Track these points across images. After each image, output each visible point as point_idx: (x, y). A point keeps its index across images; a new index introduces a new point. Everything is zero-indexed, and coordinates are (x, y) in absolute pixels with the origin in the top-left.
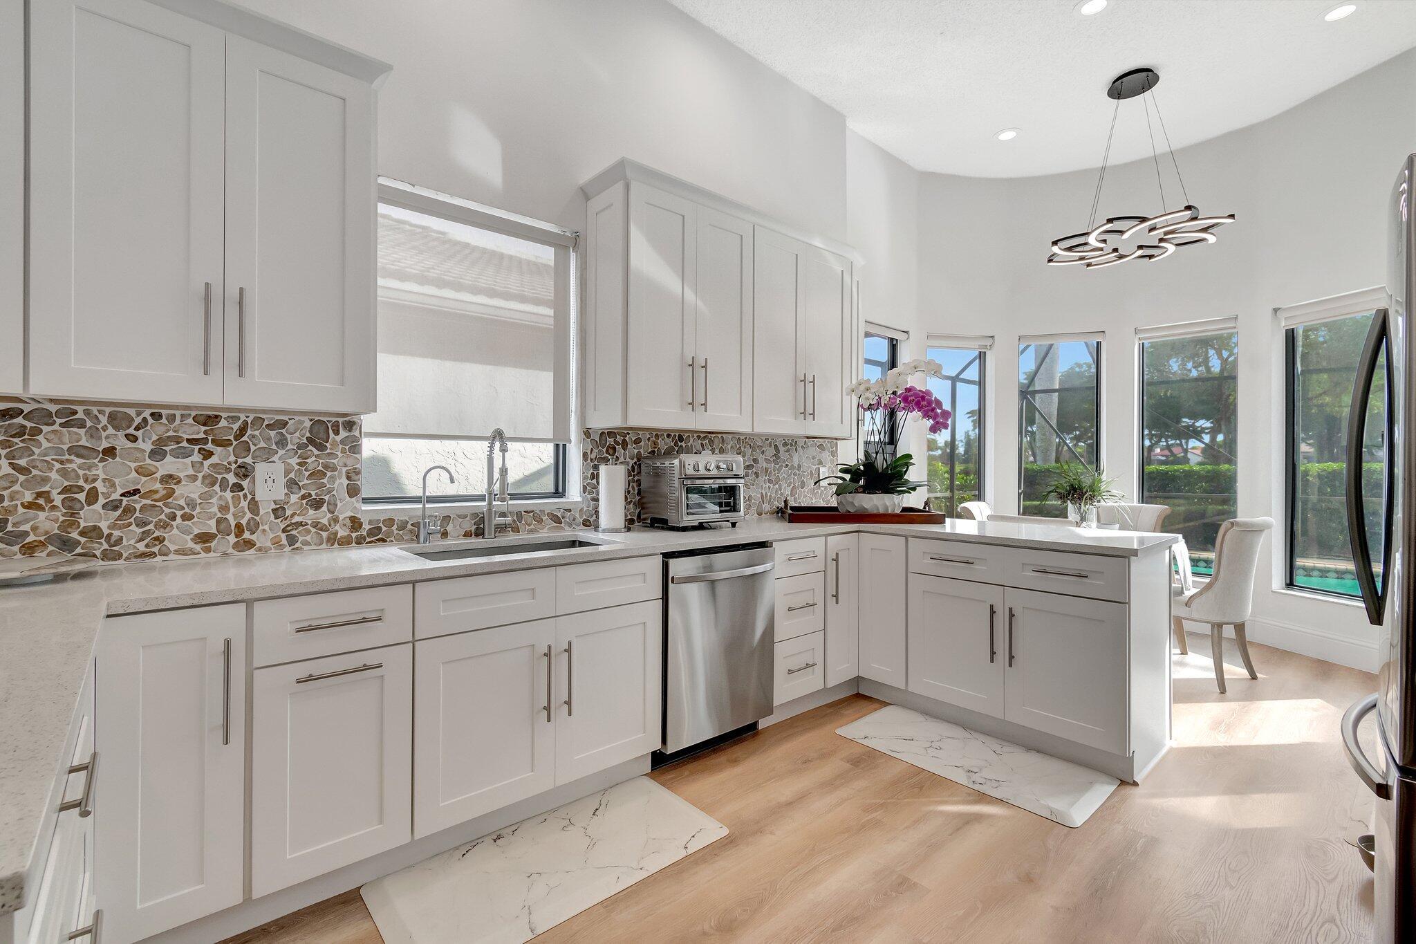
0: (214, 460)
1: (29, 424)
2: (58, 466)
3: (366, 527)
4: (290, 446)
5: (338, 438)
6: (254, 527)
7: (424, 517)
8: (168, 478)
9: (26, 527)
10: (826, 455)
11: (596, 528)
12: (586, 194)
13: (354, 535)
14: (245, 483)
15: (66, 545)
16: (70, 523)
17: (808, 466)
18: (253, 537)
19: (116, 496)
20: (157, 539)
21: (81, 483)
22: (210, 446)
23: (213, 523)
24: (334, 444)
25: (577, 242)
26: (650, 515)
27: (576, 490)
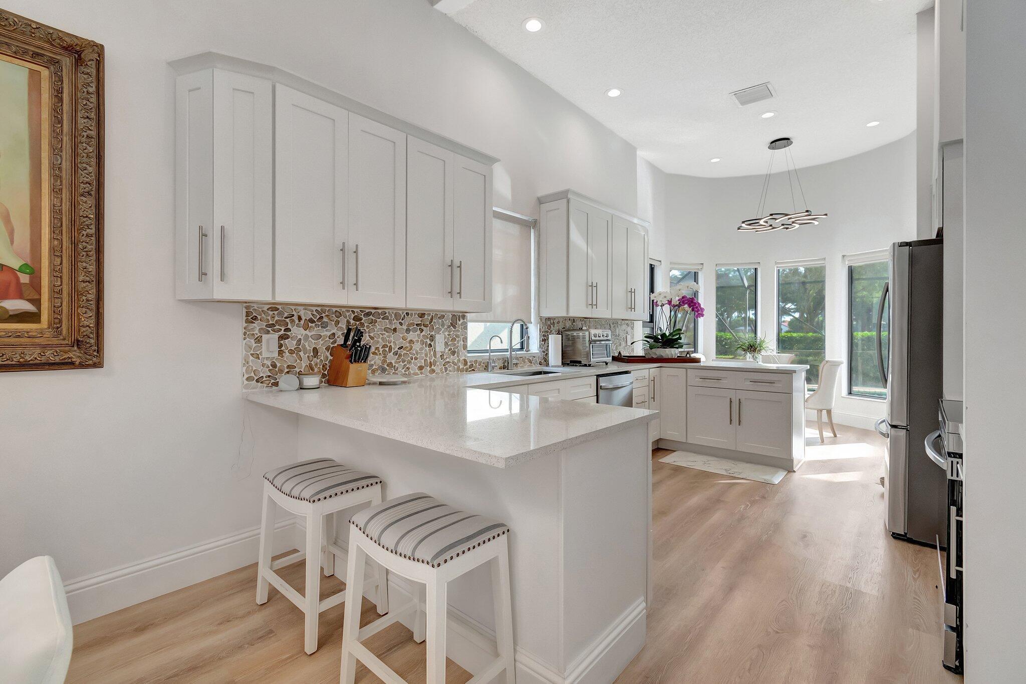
0: (423, 333)
1: (373, 318)
2: (381, 336)
3: (469, 364)
4: (445, 327)
5: (460, 323)
6: (435, 363)
7: (489, 359)
8: (411, 341)
9: (372, 363)
10: (629, 329)
11: (547, 365)
12: (541, 201)
13: (465, 367)
14: (432, 344)
15: (383, 370)
16: (384, 361)
17: (625, 335)
18: (435, 368)
19: (396, 349)
20: (407, 368)
21: (387, 344)
22: (422, 327)
23: (423, 361)
24: (459, 326)
25: (535, 224)
26: (569, 359)
27: (534, 347)
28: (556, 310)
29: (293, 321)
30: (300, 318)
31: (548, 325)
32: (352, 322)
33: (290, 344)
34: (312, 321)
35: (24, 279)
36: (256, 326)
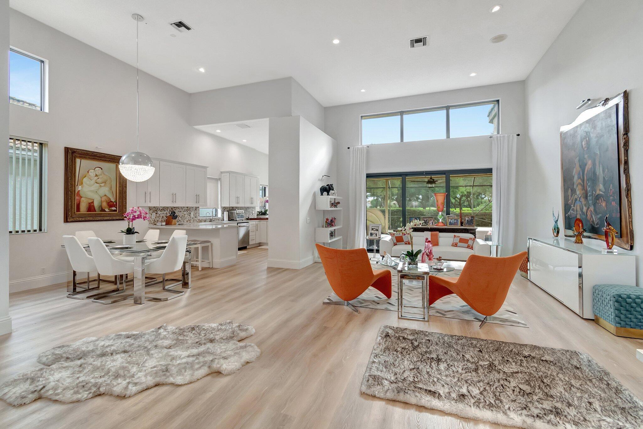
3: (200, 220)
4: (194, 210)
6: (191, 220)
7: (206, 219)
8: (185, 214)
10: (254, 209)
11: (224, 221)
12: (222, 173)
14: (190, 215)
15: (178, 222)
16: (178, 219)
17: (251, 211)
19: (181, 216)
20: (184, 221)
21: (179, 215)
22: (188, 211)
23: (188, 219)
24: (197, 210)
25: (220, 179)
26: (230, 219)
27: (220, 215)
28: (227, 205)
29: (158, 210)
30: (160, 209)
31: (224, 209)
32: (171, 210)
33: (158, 215)
34: (162, 210)
35: (115, 203)
36: (151, 211)
